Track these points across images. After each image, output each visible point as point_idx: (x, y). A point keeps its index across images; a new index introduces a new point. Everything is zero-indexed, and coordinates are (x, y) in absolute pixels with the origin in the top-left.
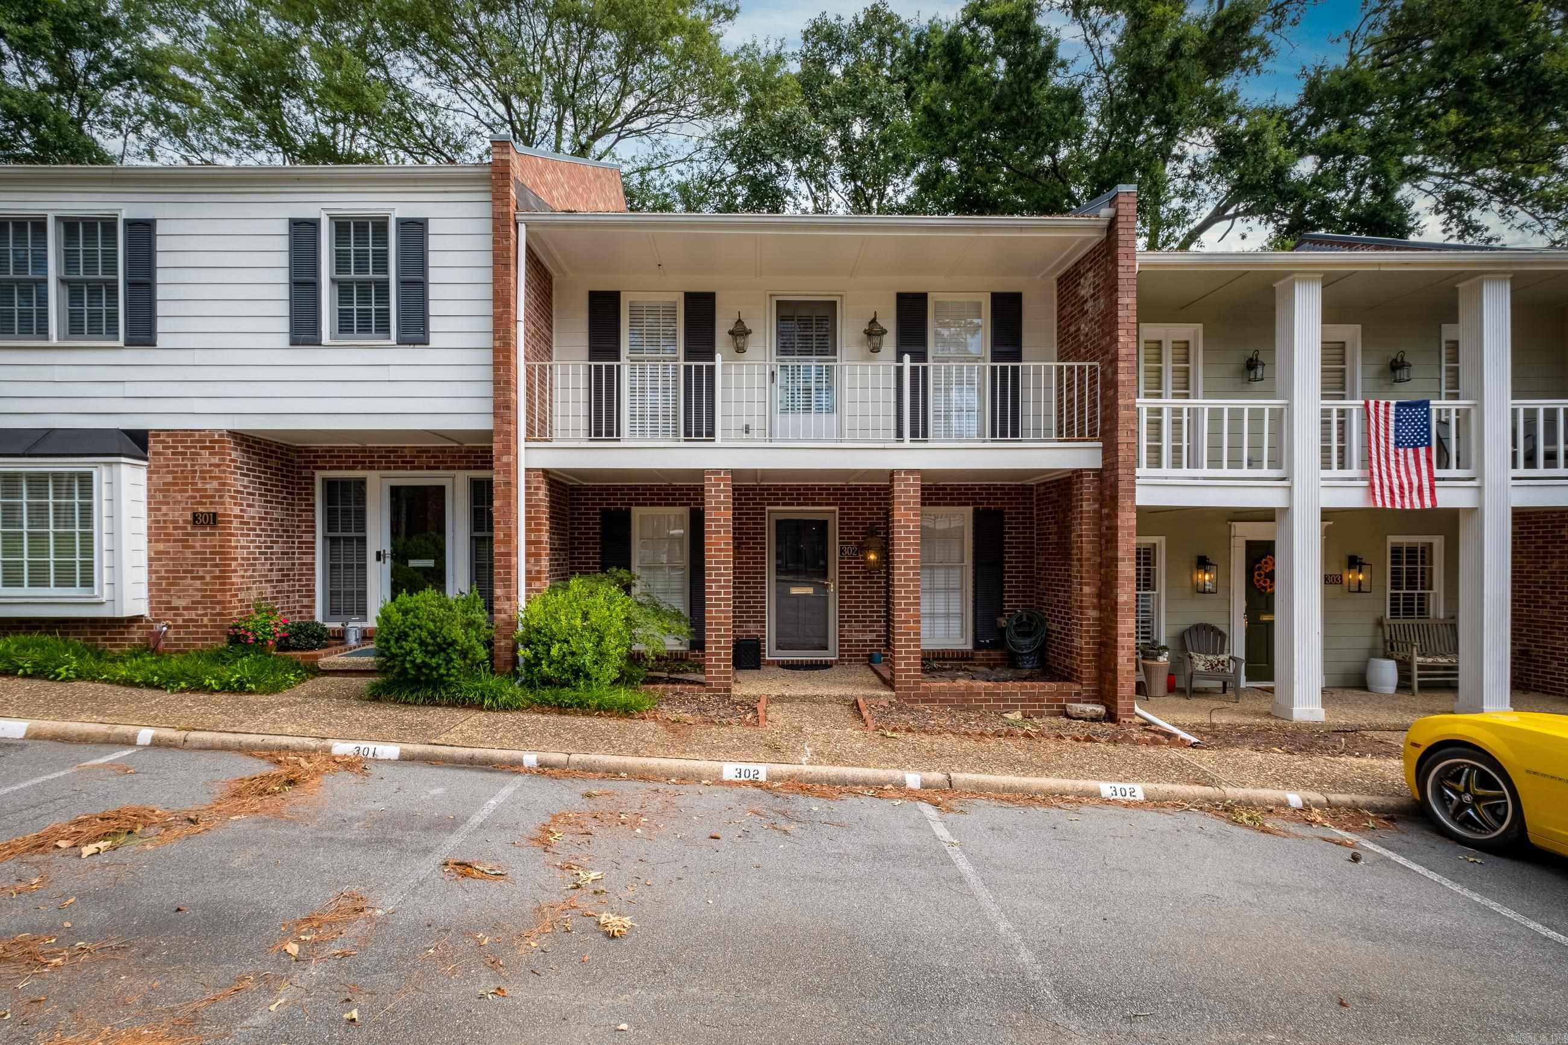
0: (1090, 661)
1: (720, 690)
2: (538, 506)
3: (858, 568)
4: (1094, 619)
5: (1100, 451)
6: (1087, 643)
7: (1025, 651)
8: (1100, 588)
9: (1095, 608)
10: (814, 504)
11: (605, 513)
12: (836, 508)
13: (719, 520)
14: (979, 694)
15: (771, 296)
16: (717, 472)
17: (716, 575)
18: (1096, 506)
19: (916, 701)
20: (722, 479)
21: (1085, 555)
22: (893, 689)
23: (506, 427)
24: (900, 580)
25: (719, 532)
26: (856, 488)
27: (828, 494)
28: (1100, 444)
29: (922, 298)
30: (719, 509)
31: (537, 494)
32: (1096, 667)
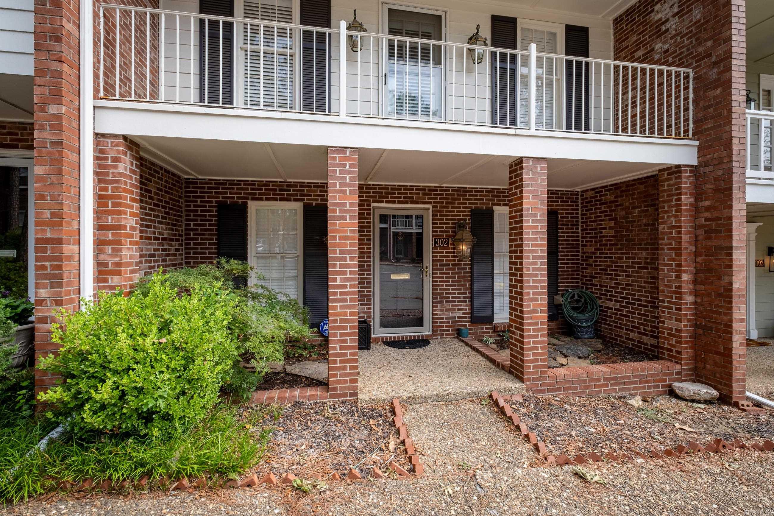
0: (686, 342)
1: (345, 395)
2: (118, 182)
3: (448, 257)
4: (691, 304)
5: (696, 150)
6: (685, 326)
7: (584, 324)
8: (695, 275)
9: (691, 293)
10: (412, 203)
11: (222, 206)
12: (429, 206)
13: (344, 204)
14: (599, 380)
15: (383, 3)
16: (343, 150)
17: (341, 266)
18: (692, 200)
19: (543, 391)
20: (348, 159)
21: (684, 245)
22: (522, 380)
23: (55, 66)
24: (528, 270)
25: (345, 218)
26: (447, 190)
27: (424, 194)
28: (697, 143)
29: (512, 22)
30: (345, 192)
31: (116, 167)
32: (692, 348)
